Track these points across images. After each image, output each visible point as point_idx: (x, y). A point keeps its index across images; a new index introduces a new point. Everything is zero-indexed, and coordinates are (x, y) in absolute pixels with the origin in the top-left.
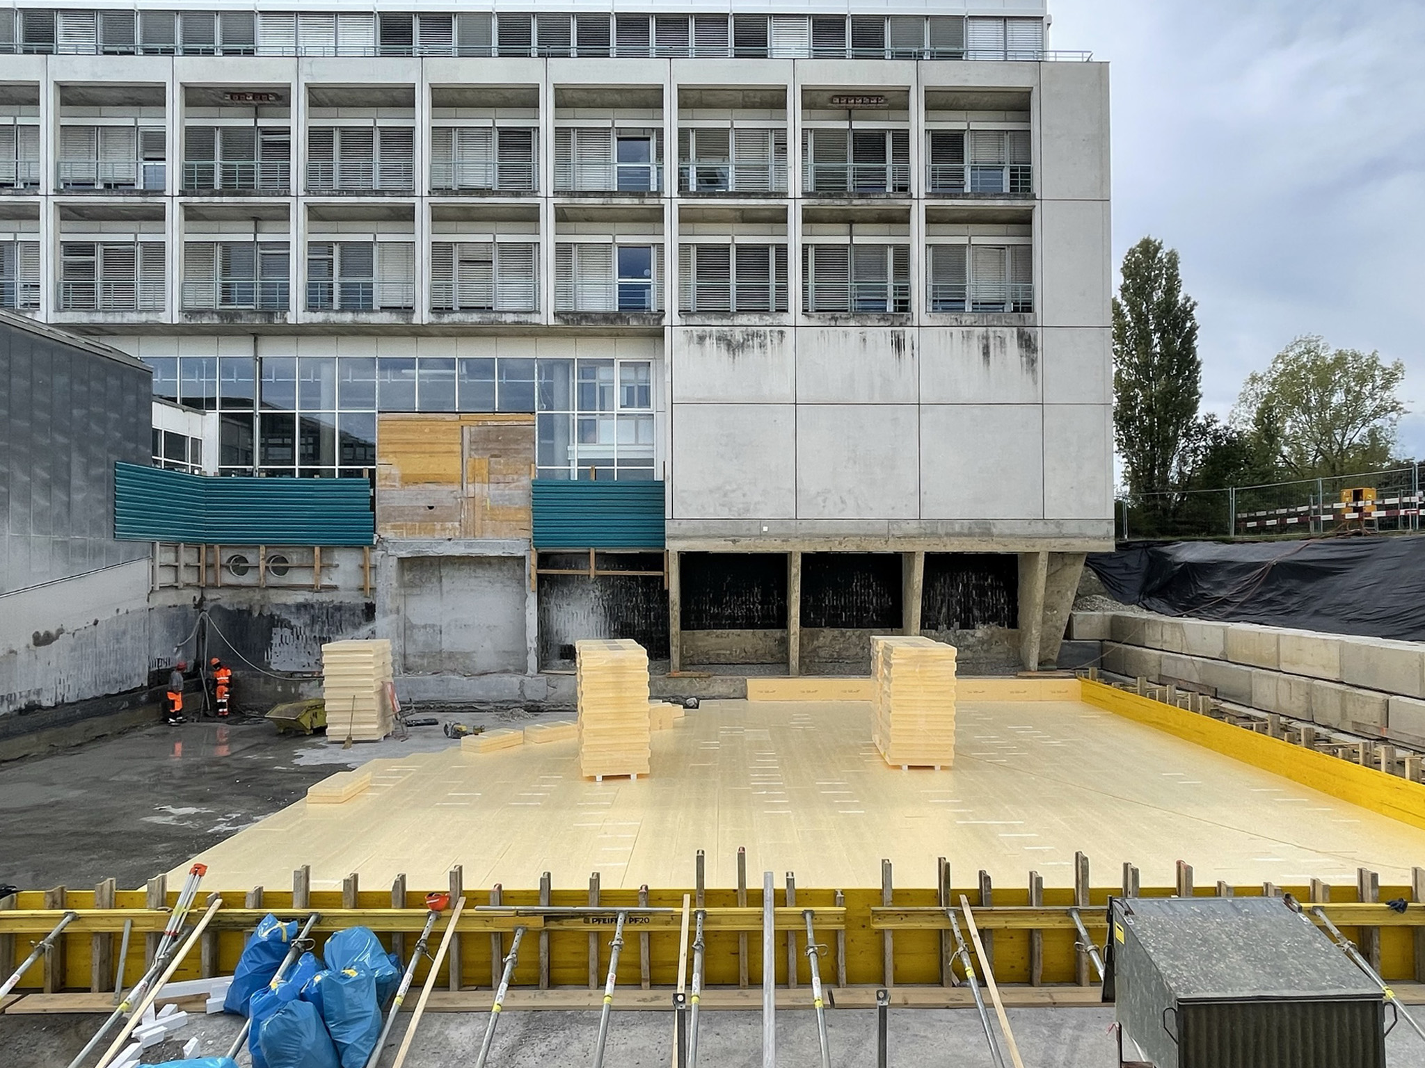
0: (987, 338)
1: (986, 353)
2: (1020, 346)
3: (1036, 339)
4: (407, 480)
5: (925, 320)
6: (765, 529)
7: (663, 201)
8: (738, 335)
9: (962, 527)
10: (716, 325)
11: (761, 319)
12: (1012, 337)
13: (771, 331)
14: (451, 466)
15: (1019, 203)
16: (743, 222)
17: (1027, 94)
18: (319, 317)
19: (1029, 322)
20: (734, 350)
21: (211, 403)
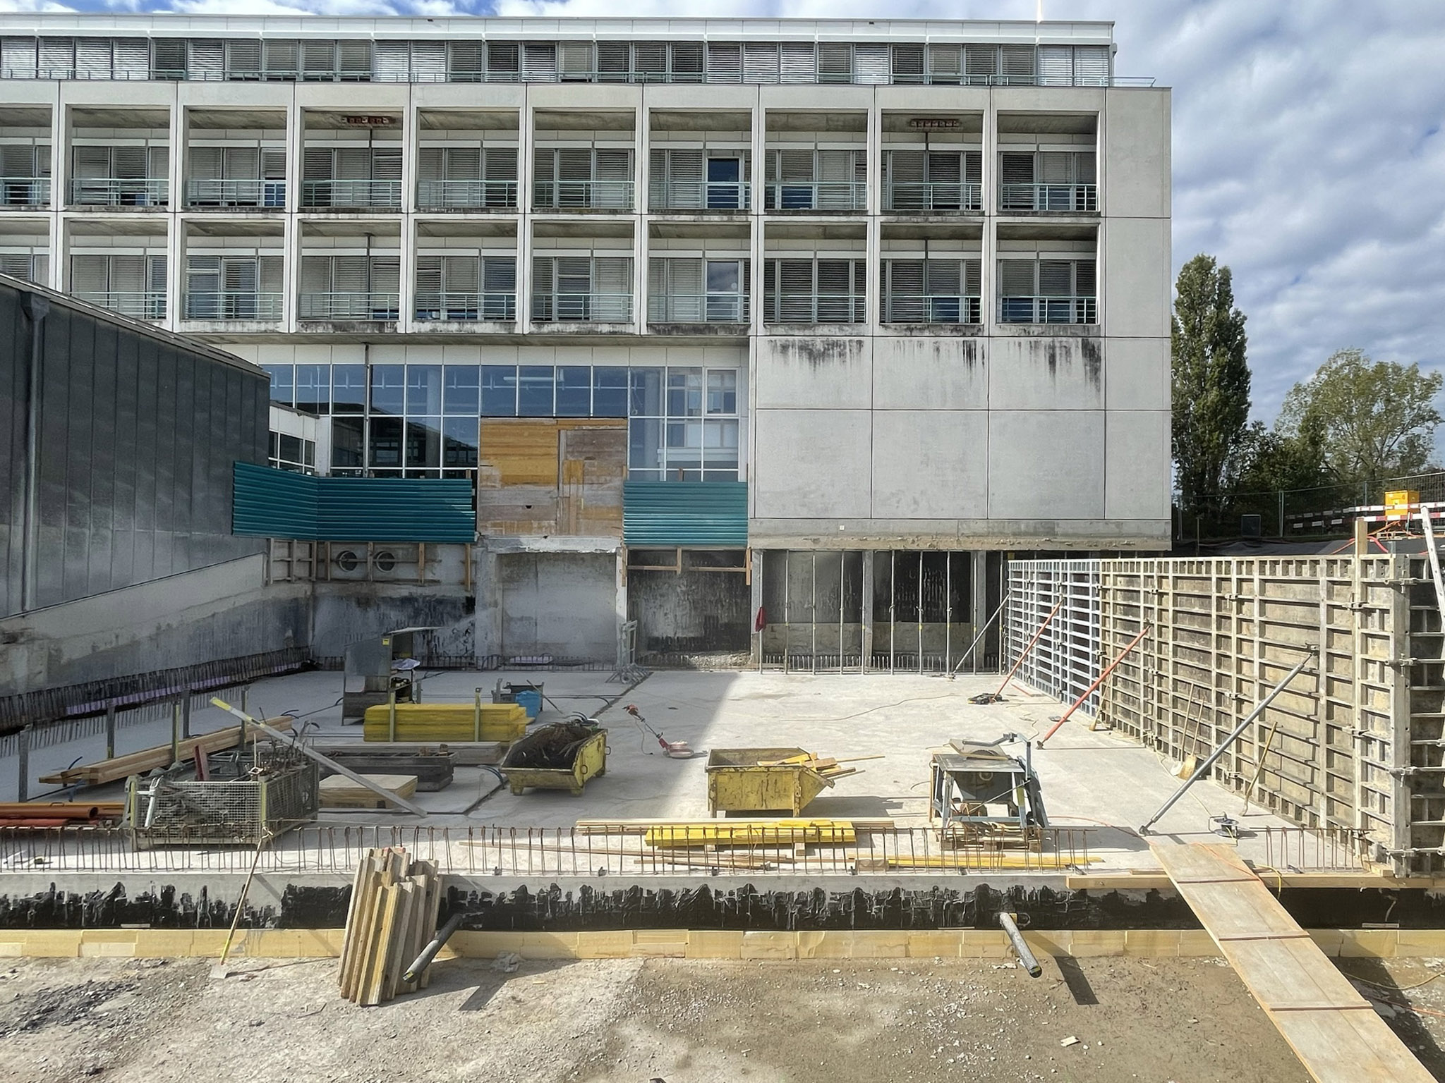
0: (1053, 348)
1: (1052, 361)
2: (1084, 355)
3: (1099, 350)
4: (507, 481)
5: (995, 330)
6: (842, 528)
7: (750, 218)
8: (819, 345)
9: (1027, 526)
10: (798, 336)
11: (841, 329)
12: (1077, 347)
13: (850, 341)
14: (548, 468)
15: (1085, 221)
16: (825, 238)
17: (1093, 118)
18: (426, 327)
19: (1094, 332)
20: (815, 359)
21: (324, 408)
